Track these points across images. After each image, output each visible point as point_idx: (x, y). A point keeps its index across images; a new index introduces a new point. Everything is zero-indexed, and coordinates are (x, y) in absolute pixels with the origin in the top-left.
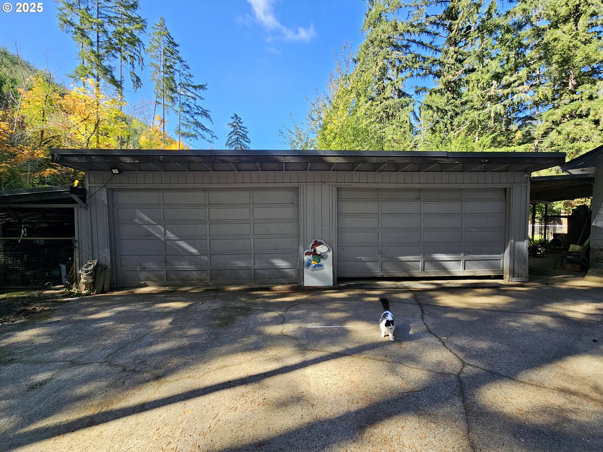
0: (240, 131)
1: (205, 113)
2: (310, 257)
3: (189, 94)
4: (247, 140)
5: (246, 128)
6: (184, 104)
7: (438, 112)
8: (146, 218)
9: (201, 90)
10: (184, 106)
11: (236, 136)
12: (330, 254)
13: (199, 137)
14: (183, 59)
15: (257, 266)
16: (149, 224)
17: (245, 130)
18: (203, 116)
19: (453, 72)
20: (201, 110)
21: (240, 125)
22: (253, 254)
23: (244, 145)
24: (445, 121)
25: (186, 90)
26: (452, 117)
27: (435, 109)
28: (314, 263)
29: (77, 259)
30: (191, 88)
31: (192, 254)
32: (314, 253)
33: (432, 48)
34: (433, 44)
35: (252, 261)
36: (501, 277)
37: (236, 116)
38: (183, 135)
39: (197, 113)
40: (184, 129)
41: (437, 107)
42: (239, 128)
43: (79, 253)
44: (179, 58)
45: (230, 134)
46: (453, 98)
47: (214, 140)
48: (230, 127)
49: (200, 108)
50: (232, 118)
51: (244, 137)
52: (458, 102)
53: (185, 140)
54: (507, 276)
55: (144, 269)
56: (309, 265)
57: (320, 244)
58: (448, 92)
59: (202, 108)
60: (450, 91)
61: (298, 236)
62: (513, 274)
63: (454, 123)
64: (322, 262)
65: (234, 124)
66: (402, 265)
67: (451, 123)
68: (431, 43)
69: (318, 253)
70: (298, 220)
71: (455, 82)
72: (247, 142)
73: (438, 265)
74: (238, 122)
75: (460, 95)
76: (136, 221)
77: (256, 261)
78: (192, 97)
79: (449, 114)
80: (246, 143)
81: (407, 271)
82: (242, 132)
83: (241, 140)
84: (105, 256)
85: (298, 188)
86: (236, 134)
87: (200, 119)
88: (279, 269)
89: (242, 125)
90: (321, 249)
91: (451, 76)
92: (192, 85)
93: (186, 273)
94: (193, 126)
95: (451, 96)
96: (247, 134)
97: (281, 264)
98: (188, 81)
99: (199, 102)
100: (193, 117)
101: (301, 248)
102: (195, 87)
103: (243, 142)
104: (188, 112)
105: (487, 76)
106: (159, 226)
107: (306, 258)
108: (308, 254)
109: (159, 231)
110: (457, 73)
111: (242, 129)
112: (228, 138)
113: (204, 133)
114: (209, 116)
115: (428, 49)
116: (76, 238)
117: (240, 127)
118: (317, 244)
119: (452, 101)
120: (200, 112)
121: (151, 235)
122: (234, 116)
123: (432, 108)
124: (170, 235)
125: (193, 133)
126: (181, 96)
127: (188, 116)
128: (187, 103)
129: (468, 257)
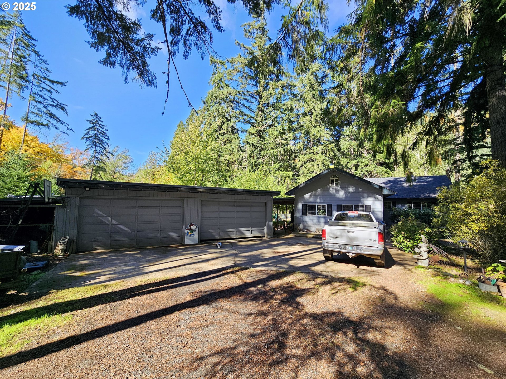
0: (99, 128)
1: (61, 107)
2: (188, 231)
3: (43, 85)
4: (106, 137)
5: (105, 126)
6: (36, 94)
7: (253, 146)
8: (101, 213)
9: (59, 86)
10: (36, 96)
11: (95, 132)
12: (197, 229)
13: (52, 127)
14: (40, 53)
15: (161, 236)
16: (102, 216)
17: (105, 128)
18: (59, 109)
19: (261, 126)
20: (56, 102)
21: (100, 123)
22: (160, 231)
23: (102, 141)
24: (257, 152)
25: (40, 82)
26: (260, 151)
27: (251, 144)
28: (190, 234)
29: (54, 237)
30: (47, 82)
31: (127, 232)
32: (190, 229)
33: (250, 109)
34: (250, 108)
35: (159, 234)
36: (264, 237)
37: (96, 114)
38: (32, 122)
39: (51, 105)
40: (32, 117)
41: (252, 144)
42: (98, 125)
43: (56, 233)
44: (35, 52)
45: (88, 129)
46: (261, 140)
47: (70, 132)
48: (88, 123)
49: (55, 101)
50: (92, 115)
51: (103, 134)
52: (263, 143)
53: (34, 128)
54: (266, 236)
55: (96, 241)
56: (187, 234)
57: (193, 225)
58: (258, 136)
59: (57, 101)
60: (259, 136)
61: (183, 221)
62: (268, 235)
63: (261, 154)
64: (194, 233)
65: (94, 121)
66: (227, 233)
67: (260, 154)
68: (249, 107)
69: (192, 229)
70: (183, 215)
71: (261, 131)
72: (106, 138)
73: (241, 232)
74: (98, 120)
75: (264, 139)
76: (94, 214)
77: (161, 234)
78: (47, 90)
79: (259, 148)
80: (104, 139)
81: (229, 236)
82: (101, 129)
83: (99, 136)
84: (74, 233)
85: (183, 200)
86: (95, 130)
87: (54, 110)
88: (172, 238)
89: (102, 123)
90: (193, 227)
91: (259, 128)
92: (48, 78)
93: (122, 242)
94: (45, 116)
95: (259, 139)
96: (106, 132)
97: (173, 234)
98: (43, 73)
99: (54, 95)
100: (46, 107)
101: (184, 227)
102: (52, 82)
103: (102, 138)
104: (40, 102)
105: (276, 133)
106: (108, 217)
107: (186, 231)
108: (187, 229)
109: (108, 220)
110: (262, 127)
111: (102, 126)
112: (85, 132)
113: (58, 125)
114: (66, 110)
115: (248, 110)
116: (55, 225)
117: (100, 125)
118: (192, 225)
119: (260, 141)
120: (55, 105)
121: (103, 222)
122: (94, 114)
123: (250, 144)
124: (114, 222)
125: (45, 122)
126: (33, 86)
127: (40, 106)
128: (40, 93)
129: (253, 229)
